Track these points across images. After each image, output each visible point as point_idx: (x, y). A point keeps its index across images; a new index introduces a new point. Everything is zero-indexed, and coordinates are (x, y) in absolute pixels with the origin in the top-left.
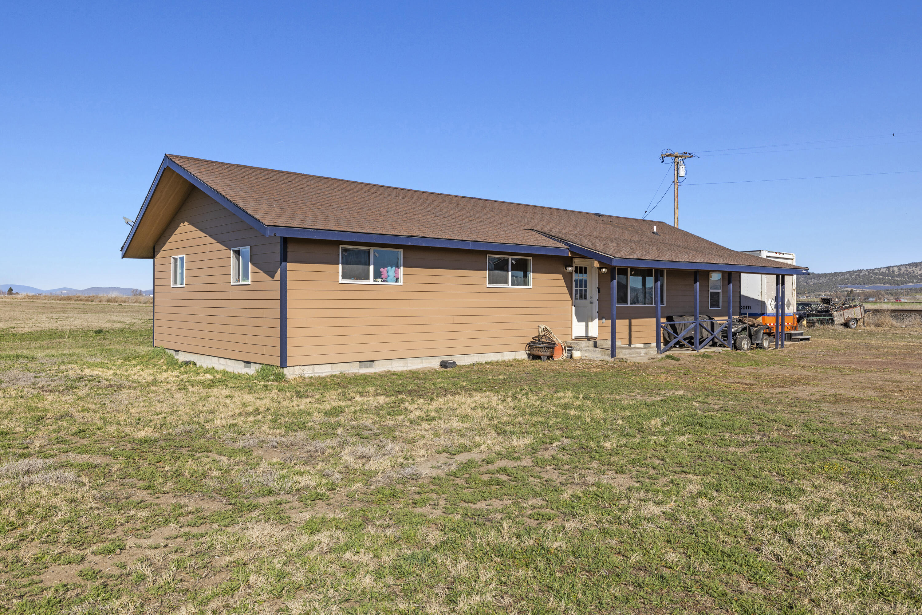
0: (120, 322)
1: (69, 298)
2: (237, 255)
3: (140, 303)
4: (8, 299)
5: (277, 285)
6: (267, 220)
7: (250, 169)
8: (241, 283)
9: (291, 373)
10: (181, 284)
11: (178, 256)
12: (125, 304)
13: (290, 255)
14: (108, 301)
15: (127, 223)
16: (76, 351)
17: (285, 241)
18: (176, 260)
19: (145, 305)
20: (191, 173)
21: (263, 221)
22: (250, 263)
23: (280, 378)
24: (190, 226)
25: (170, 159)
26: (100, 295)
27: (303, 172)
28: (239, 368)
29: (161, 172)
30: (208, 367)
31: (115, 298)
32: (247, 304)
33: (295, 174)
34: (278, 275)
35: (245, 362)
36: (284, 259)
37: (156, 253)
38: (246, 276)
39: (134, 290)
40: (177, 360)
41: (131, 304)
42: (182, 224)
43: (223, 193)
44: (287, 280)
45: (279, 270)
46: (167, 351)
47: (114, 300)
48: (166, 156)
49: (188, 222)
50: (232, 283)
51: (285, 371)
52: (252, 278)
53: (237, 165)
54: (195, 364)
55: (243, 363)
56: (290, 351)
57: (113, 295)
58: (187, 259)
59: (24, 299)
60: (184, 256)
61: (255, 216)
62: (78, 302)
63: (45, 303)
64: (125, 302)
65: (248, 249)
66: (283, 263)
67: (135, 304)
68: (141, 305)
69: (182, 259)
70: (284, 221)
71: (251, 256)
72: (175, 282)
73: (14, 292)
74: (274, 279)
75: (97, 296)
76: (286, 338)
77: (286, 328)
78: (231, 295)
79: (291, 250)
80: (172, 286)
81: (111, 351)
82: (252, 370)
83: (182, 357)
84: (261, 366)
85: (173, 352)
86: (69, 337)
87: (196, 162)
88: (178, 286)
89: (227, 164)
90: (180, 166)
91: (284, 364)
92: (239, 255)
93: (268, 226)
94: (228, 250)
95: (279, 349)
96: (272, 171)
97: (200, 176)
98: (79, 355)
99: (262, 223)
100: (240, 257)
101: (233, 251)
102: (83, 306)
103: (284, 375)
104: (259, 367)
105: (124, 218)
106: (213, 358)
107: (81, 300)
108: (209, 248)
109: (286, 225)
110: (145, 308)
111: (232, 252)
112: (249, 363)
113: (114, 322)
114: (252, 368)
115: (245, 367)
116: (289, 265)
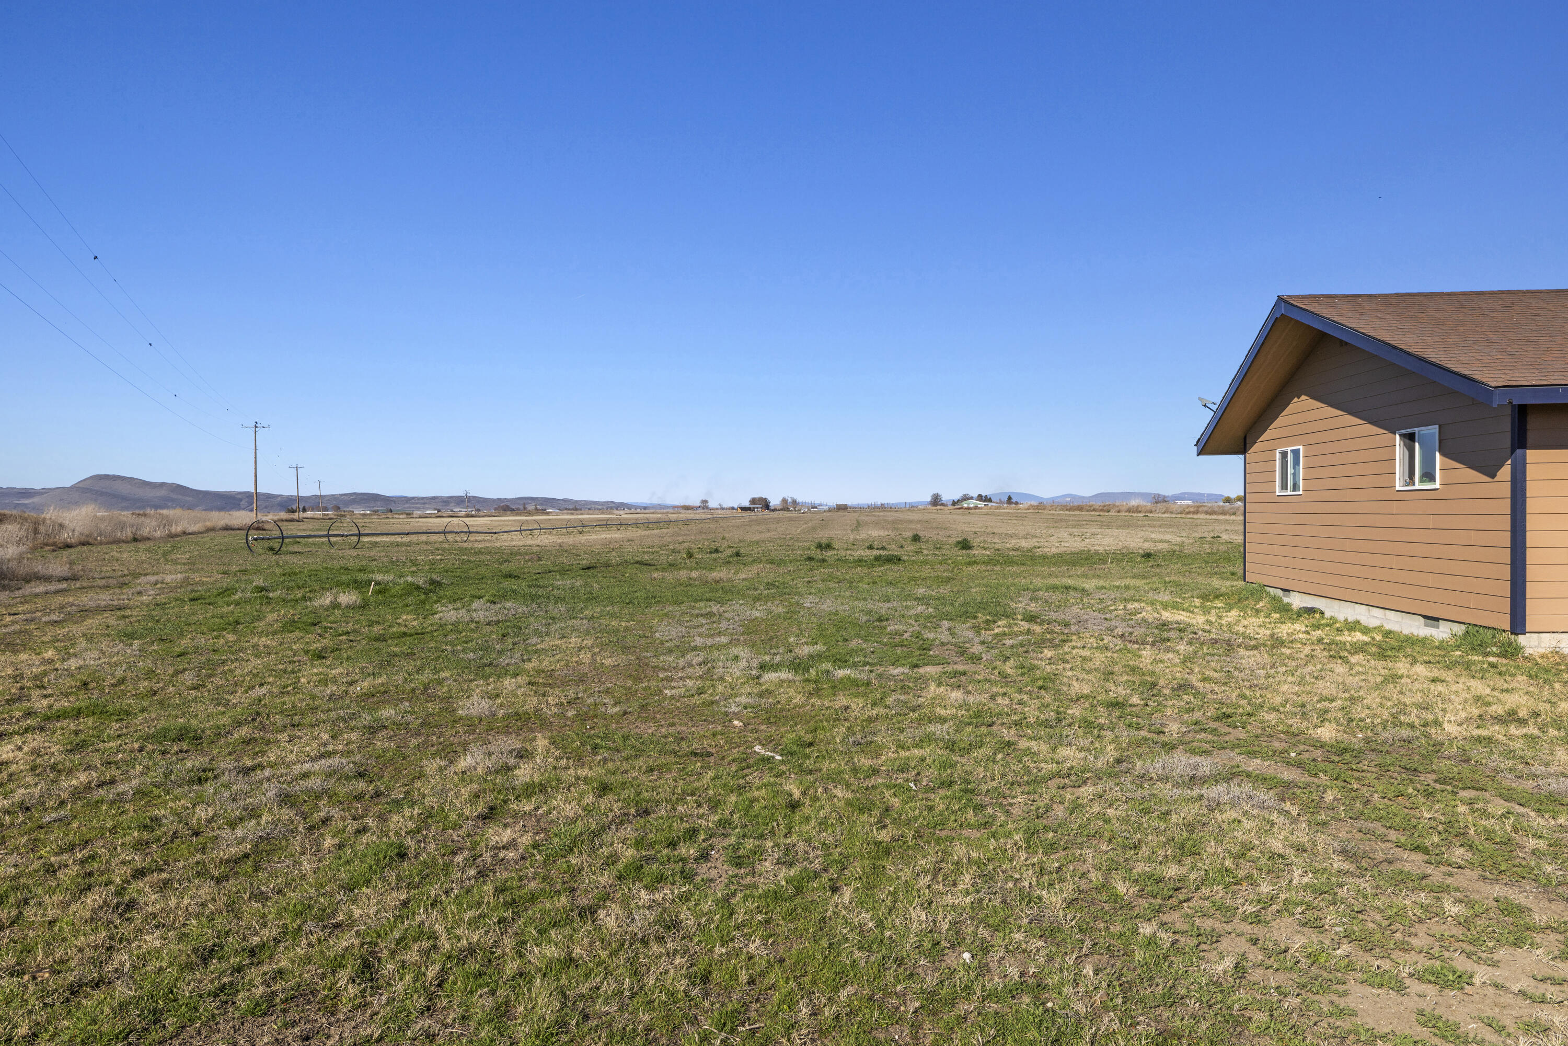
0: (1161, 541)
1: (1080, 508)
2: (1407, 441)
3: (1172, 513)
4: (1011, 509)
5: (1505, 489)
6: (1492, 378)
7: (1422, 298)
8: (1417, 486)
9: (1531, 644)
10: (1294, 490)
11: (1289, 449)
12: (1151, 515)
13: (1531, 436)
14: (1129, 511)
15: (1205, 406)
16: (1129, 581)
17: (1522, 413)
18: (1284, 455)
19: (1179, 516)
20: (1328, 319)
21: (1484, 380)
22: (1438, 454)
23: (1510, 652)
24: (1311, 400)
25: (1286, 302)
26: (1117, 504)
27: (1524, 288)
28: (1415, 627)
29: (1270, 325)
30: (1346, 620)
31: (1138, 507)
32: (1431, 522)
33: (1509, 292)
34: (1505, 472)
35: (1425, 617)
36: (1520, 442)
37: (1248, 446)
38: (1428, 476)
39: (1155, 495)
40: (1289, 605)
41: (1160, 515)
42: (1296, 399)
43: (1392, 342)
44: (1525, 480)
45: (1509, 462)
46: (1268, 589)
47: (1137, 510)
48: (1280, 298)
49: (1306, 395)
50: (1398, 488)
51: (1522, 639)
52: (1441, 478)
53: (1397, 295)
54: (1322, 613)
55: (1422, 619)
56: (1531, 606)
57: (1134, 503)
58: (1304, 452)
59: (1028, 509)
60: (1301, 447)
61: (1466, 373)
62: (1093, 513)
63: (1053, 515)
64: (1151, 512)
65: (1434, 429)
66: (1519, 451)
67: (1166, 515)
68: (1174, 516)
69: (1296, 453)
70: (1525, 377)
71: (1440, 441)
72: (1284, 487)
73: (1013, 500)
74: (1496, 479)
75: (1114, 505)
76: (1524, 582)
77: (1525, 565)
78: (1395, 507)
79: (1534, 425)
80: (1278, 494)
81: (1177, 584)
82: (1442, 632)
83: (1297, 601)
84: (1463, 627)
85: (1280, 593)
86: (1112, 563)
87: (1329, 300)
88: (1289, 493)
89: (1380, 295)
90: (1306, 310)
91: (1518, 624)
92: (1414, 441)
93: (1496, 387)
94: (1391, 435)
95: (1508, 601)
96: (1464, 294)
97: (1343, 320)
98: (1137, 588)
99: (1482, 383)
100: (1417, 444)
101: (1400, 435)
102: (1099, 518)
103: (1518, 649)
104: (1460, 629)
105: (1199, 399)
106: (1357, 606)
107: (1094, 510)
108: (1349, 433)
109: (1534, 383)
110: (1182, 521)
111: (1398, 436)
112: (1437, 619)
113: (1155, 541)
114: (1441, 628)
115: (1426, 625)
116: (1528, 452)
